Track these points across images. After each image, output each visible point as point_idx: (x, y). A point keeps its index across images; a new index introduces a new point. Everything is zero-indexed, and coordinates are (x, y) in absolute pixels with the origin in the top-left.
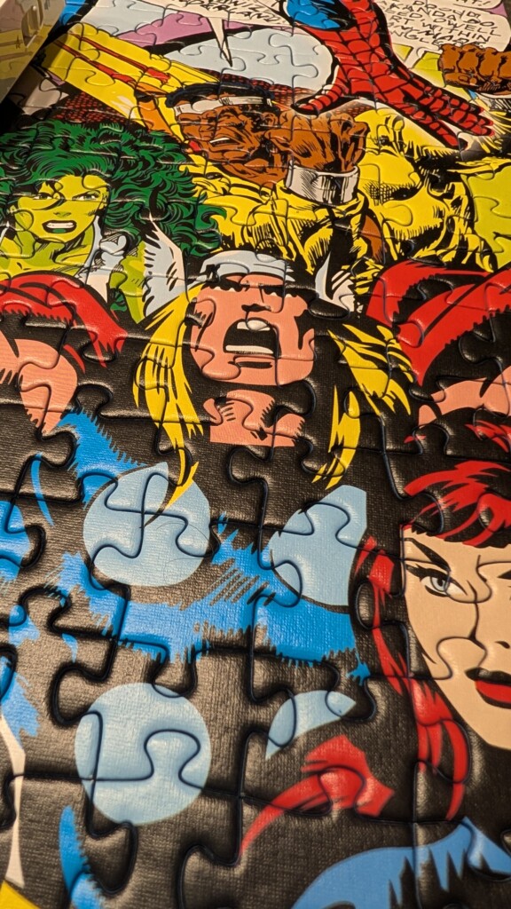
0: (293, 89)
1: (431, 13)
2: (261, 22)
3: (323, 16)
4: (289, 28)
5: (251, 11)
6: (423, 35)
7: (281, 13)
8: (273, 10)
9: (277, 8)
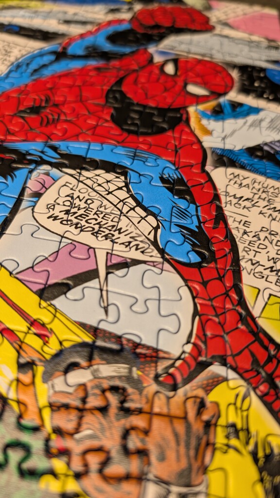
0: (156, 350)
1: (274, 242)
2: (137, 256)
3: (188, 247)
4: (160, 263)
5: (131, 240)
6: (267, 272)
7: (155, 243)
8: (149, 239)
9: (151, 237)
